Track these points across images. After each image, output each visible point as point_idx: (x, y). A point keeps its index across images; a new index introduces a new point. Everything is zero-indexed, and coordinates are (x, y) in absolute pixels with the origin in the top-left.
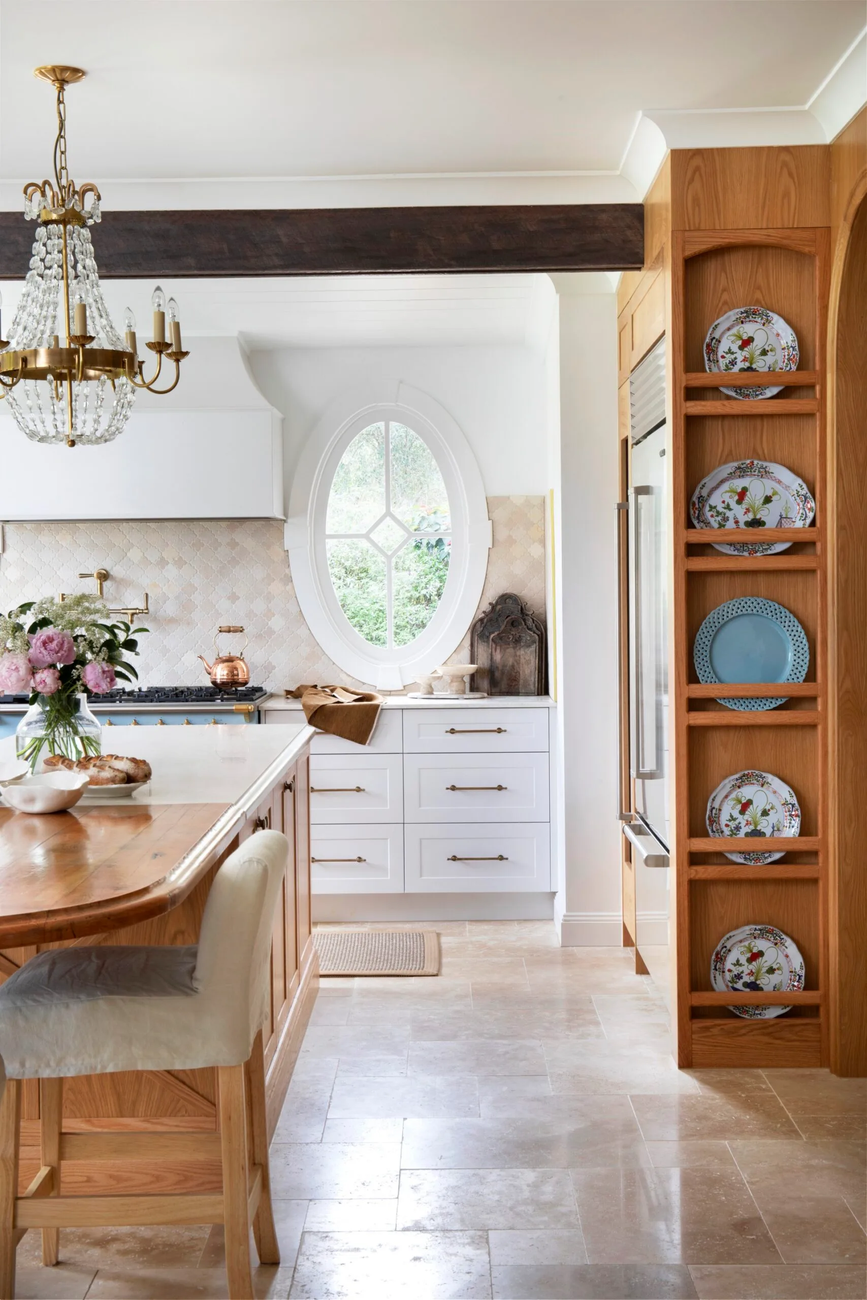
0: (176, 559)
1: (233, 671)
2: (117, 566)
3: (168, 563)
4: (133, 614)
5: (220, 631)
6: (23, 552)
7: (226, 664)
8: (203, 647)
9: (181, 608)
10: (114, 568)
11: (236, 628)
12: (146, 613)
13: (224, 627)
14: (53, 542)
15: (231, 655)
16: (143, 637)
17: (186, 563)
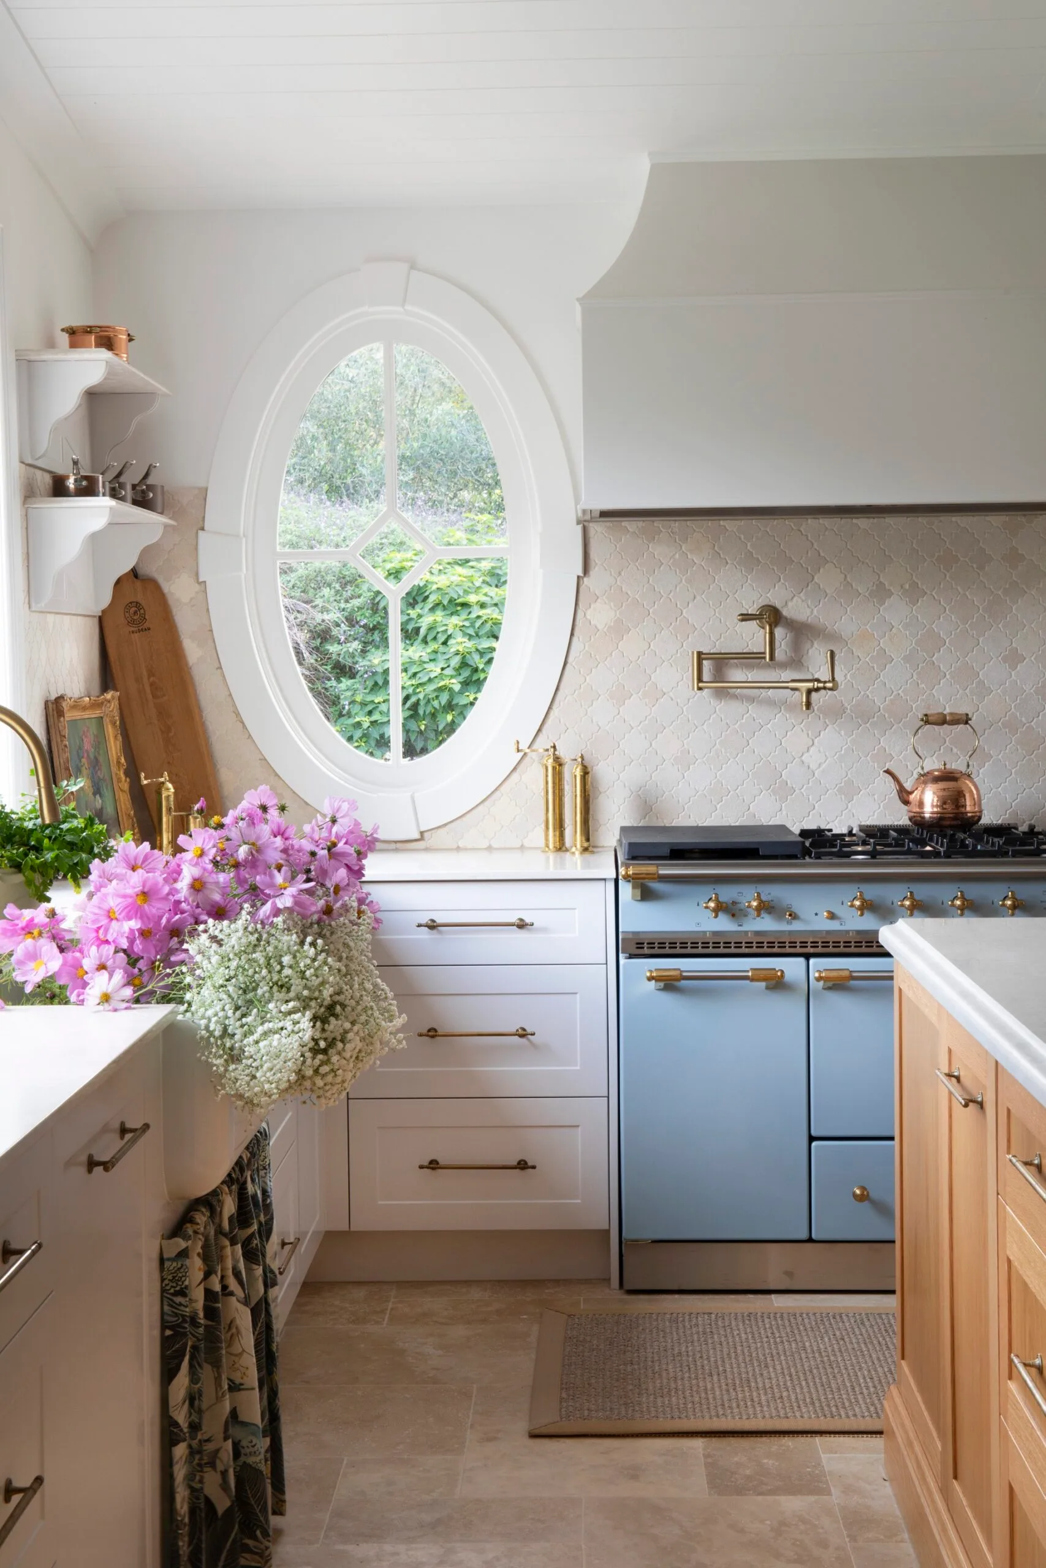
0: (907, 586)
1: (954, 799)
2: (795, 599)
3: (890, 594)
4: (809, 692)
5: (927, 722)
6: (620, 574)
7: (942, 785)
8: (955, 750)
9: (915, 677)
10: (790, 604)
11: (957, 717)
12: (831, 689)
13: (933, 715)
14: (677, 556)
15: (948, 766)
16: (843, 733)
17: (926, 593)
